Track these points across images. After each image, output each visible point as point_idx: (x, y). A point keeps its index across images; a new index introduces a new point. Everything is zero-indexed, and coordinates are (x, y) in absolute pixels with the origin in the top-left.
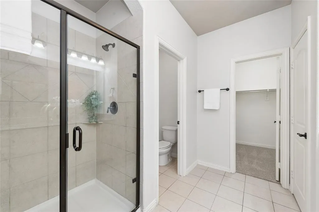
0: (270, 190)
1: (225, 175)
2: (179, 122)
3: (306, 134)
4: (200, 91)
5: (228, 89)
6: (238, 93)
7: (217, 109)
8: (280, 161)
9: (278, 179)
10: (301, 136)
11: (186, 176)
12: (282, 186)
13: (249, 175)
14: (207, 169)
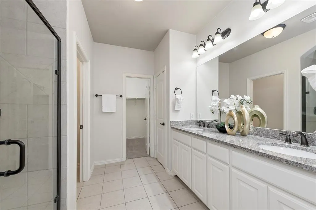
0: (147, 161)
1: (120, 164)
2: (82, 126)
3: (164, 123)
4: (97, 95)
5: (121, 96)
6: (128, 99)
7: (115, 112)
8: (149, 143)
9: (148, 154)
10: (162, 124)
11: (90, 179)
12: (151, 157)
13: (134, 158)
14: (106, 166)
